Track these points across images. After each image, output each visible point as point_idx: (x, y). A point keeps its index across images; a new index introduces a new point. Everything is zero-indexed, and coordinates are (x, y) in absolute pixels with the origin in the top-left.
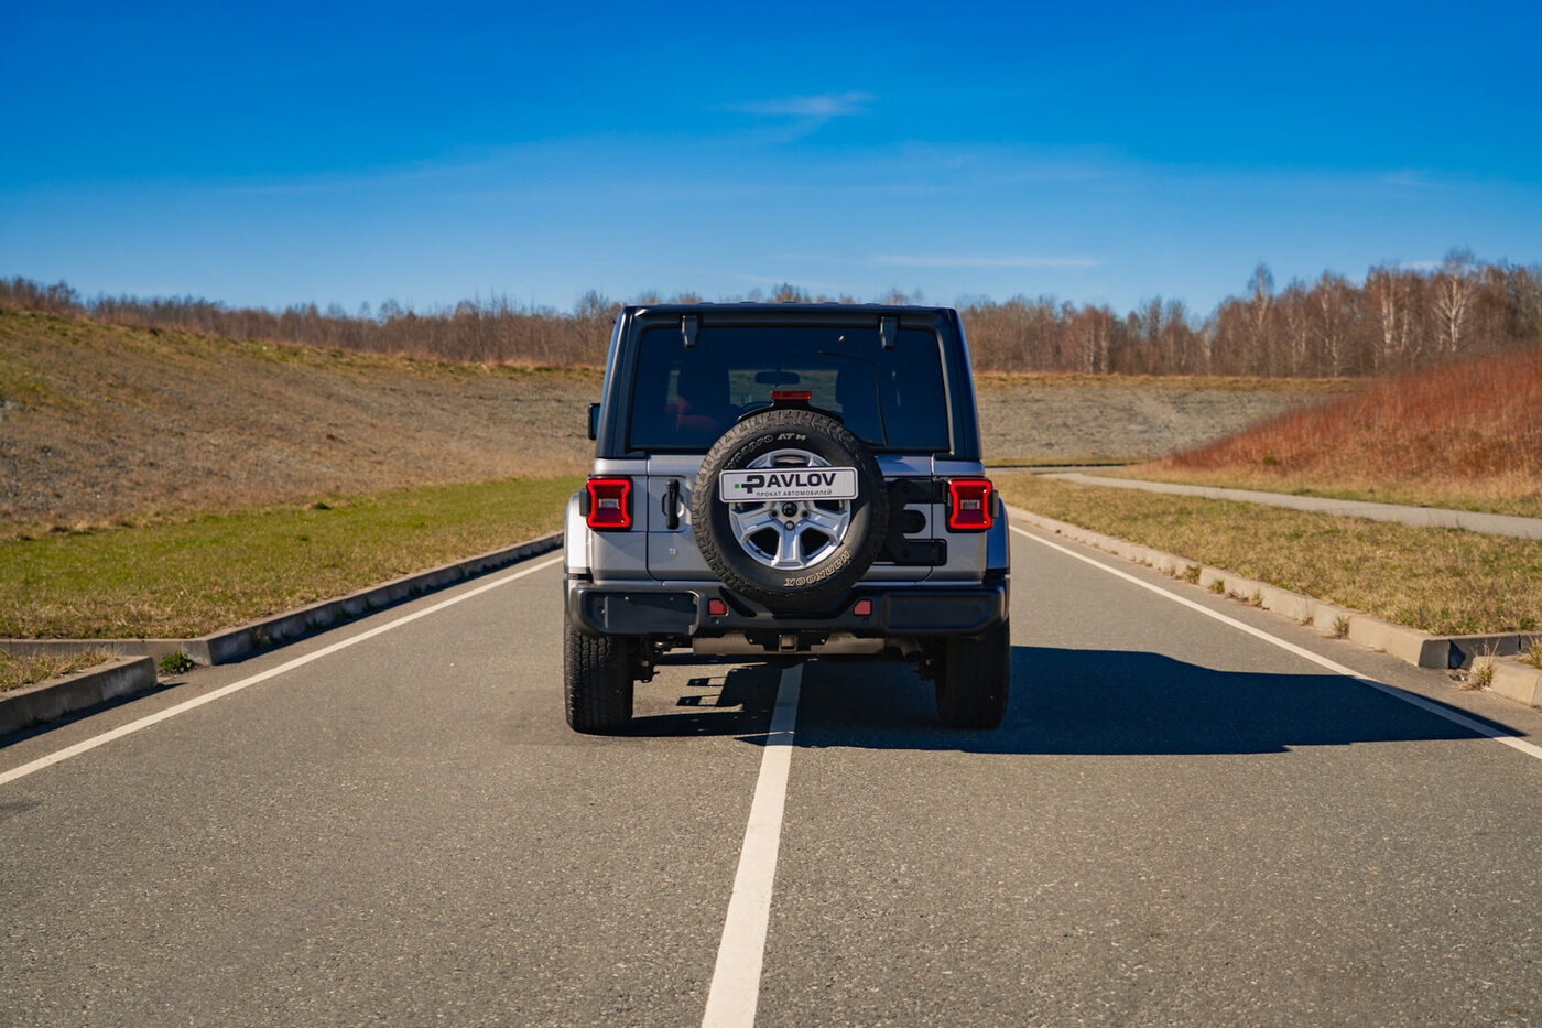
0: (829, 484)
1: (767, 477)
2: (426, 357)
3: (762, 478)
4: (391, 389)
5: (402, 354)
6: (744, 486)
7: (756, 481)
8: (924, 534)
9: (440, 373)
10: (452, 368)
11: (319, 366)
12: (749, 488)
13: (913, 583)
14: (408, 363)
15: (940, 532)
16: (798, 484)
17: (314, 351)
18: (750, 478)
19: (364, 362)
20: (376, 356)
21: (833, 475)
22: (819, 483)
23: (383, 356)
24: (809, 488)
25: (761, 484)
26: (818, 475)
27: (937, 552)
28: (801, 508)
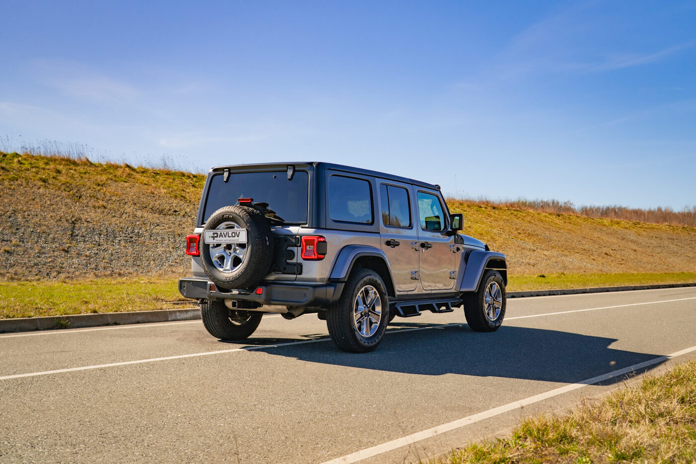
0: (238, 236)
1: (219, 233)
2: (677, 225)
3: (217, 234)
4: (656, 237)
5: (667, 223)
6: (212, 237)
7: (216, 235)
8: (294, 261)
9: (681, 231)
10: (688, 229)
11: (627, 228)
12: (214, 238)
13: (291, 282)
14: (668, 227)
15: (300, 260)
16: (229, 237)
17: (626, 222)
18: (214, 234)
19: (648, 227)
20: (654, 224)
21: (239, 233)
22: (235, 236)
23: (657, 224)
24: (232, 238)
25: (217, 237)
26: (234, 233)
27: (299, 269)
28: (233, 247)
